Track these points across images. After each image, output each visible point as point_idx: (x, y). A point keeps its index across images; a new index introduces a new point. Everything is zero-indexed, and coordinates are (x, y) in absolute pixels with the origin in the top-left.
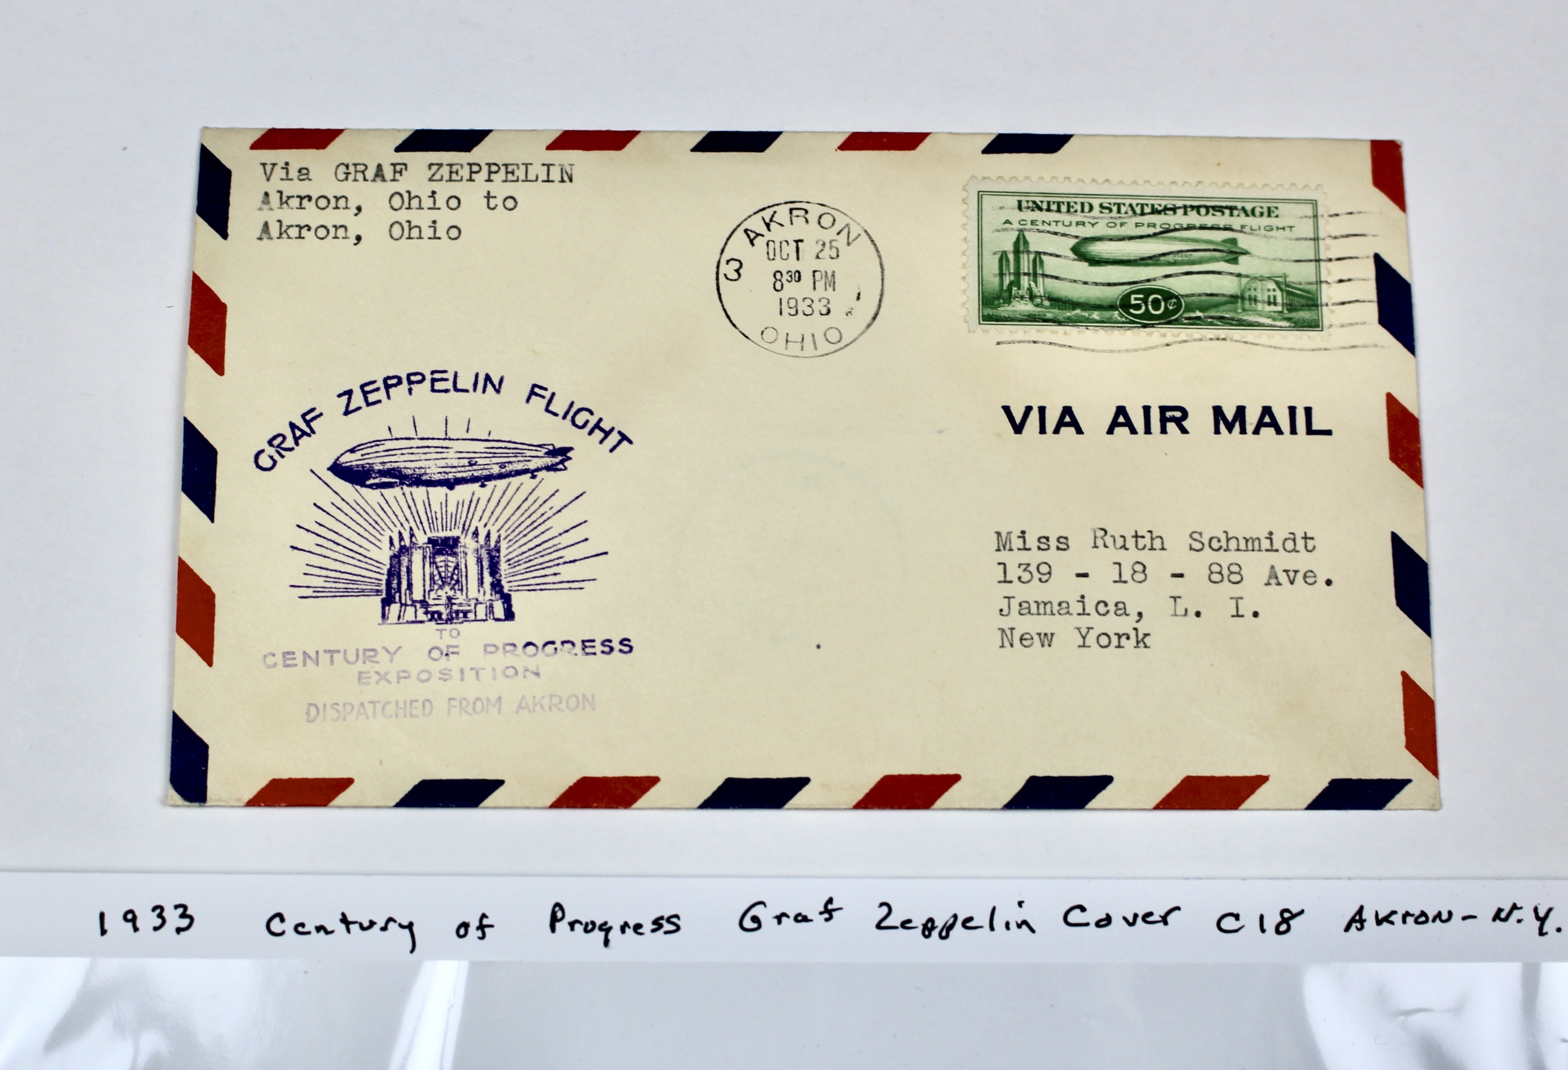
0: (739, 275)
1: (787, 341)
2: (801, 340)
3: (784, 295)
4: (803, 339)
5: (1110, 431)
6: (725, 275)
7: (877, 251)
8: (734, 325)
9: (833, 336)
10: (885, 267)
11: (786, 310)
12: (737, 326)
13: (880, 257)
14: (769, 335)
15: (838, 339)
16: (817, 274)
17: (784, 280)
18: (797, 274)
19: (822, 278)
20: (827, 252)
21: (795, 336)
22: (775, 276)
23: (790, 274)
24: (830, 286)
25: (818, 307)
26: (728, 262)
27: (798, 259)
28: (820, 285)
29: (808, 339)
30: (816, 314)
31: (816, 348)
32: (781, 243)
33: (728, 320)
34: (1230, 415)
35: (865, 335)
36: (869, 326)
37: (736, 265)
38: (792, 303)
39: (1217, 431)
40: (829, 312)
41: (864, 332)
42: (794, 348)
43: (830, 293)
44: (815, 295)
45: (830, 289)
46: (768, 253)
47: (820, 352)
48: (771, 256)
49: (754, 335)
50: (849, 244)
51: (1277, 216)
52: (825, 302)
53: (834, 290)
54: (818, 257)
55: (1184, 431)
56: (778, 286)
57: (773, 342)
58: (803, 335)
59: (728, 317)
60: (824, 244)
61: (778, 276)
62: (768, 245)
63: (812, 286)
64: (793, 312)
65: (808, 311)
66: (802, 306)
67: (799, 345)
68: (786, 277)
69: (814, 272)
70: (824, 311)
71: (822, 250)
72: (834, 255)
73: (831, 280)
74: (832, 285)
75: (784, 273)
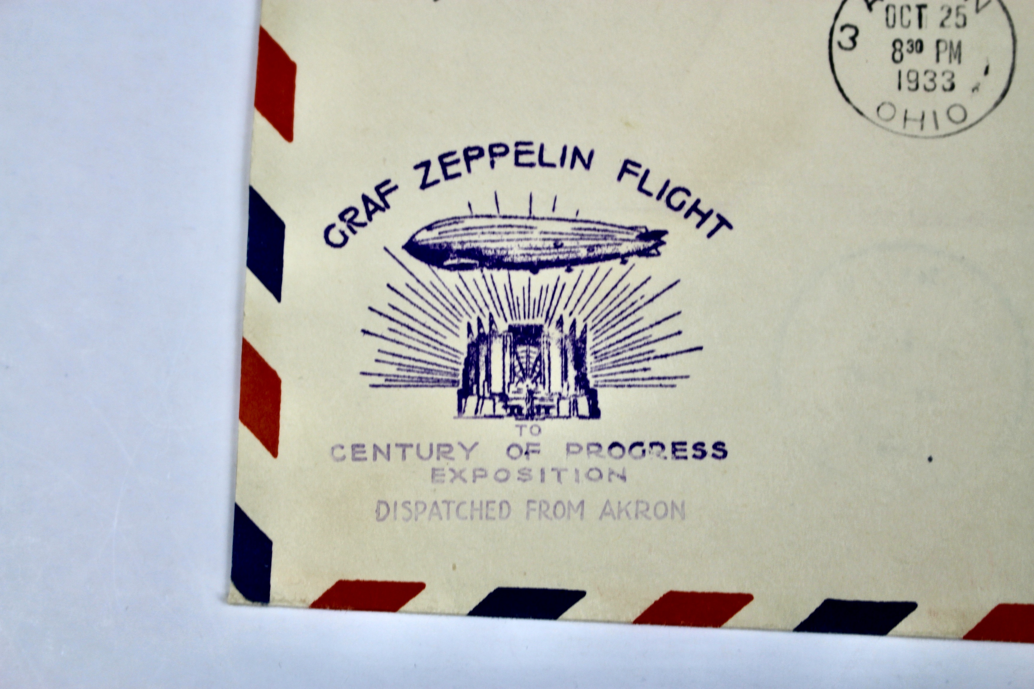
0: (855, 44)
1: (905, 119)
2: (920, 117)
3: (904, 67)
4: (923, 117)
6: (840, 44)
7: (1009, 19)
8: (847, 100)
9: (957, 114)
10: (1018, 38)
11: (905, 84)
12: (851, 99)
13: (1012, 26)
14: (886, 112)
15: (961, 117)
16: (942, 46)
17: (904, 50)
18: (919, 45)
19: (946, 49)
20: (953, 19)
21: (915, 114)
22: (894, 44)
23: (910, 44)
24: (955, 57)
25: (942, 81)
26: (842, 28)
27: (920, 26)
28: (944, 57)
29: (929, 118)
30: (939, 88)
31: (937, 127)
32: (902, 8)
33: (839, 95)
35: (993, 114)
36: (997, 104)
37: (851, 32)
38: (913, 76)
40: (953, 87)
41: (991, 111)
42: (912, 127)
43: (954, 66)
44: (939, 69)
45: (955, 62)
46: (887, 20)
47: (941, 132)
48: (891, 22)
49: (870, 111)
50: (977, 11)
52: (948, 76)
53: (960, 62)
54: (942, 25)
56: (897, 56)
57: (890, 119)
58: (923, 112)
59: (841, 90)
60: (950, 11)
61: (898, 45)
62: (887, 9)
63: (934, 57)
64: (913, 86)
65: (930, 85)
66: (924, 80)
67: (919, 124)
68: (906, 47)
69: (938, 42)
70: (948, 86)
71: (947, 18)
72: (961, 22)
73: (956, 52)
74: (957, 57)
75: (905, 42)
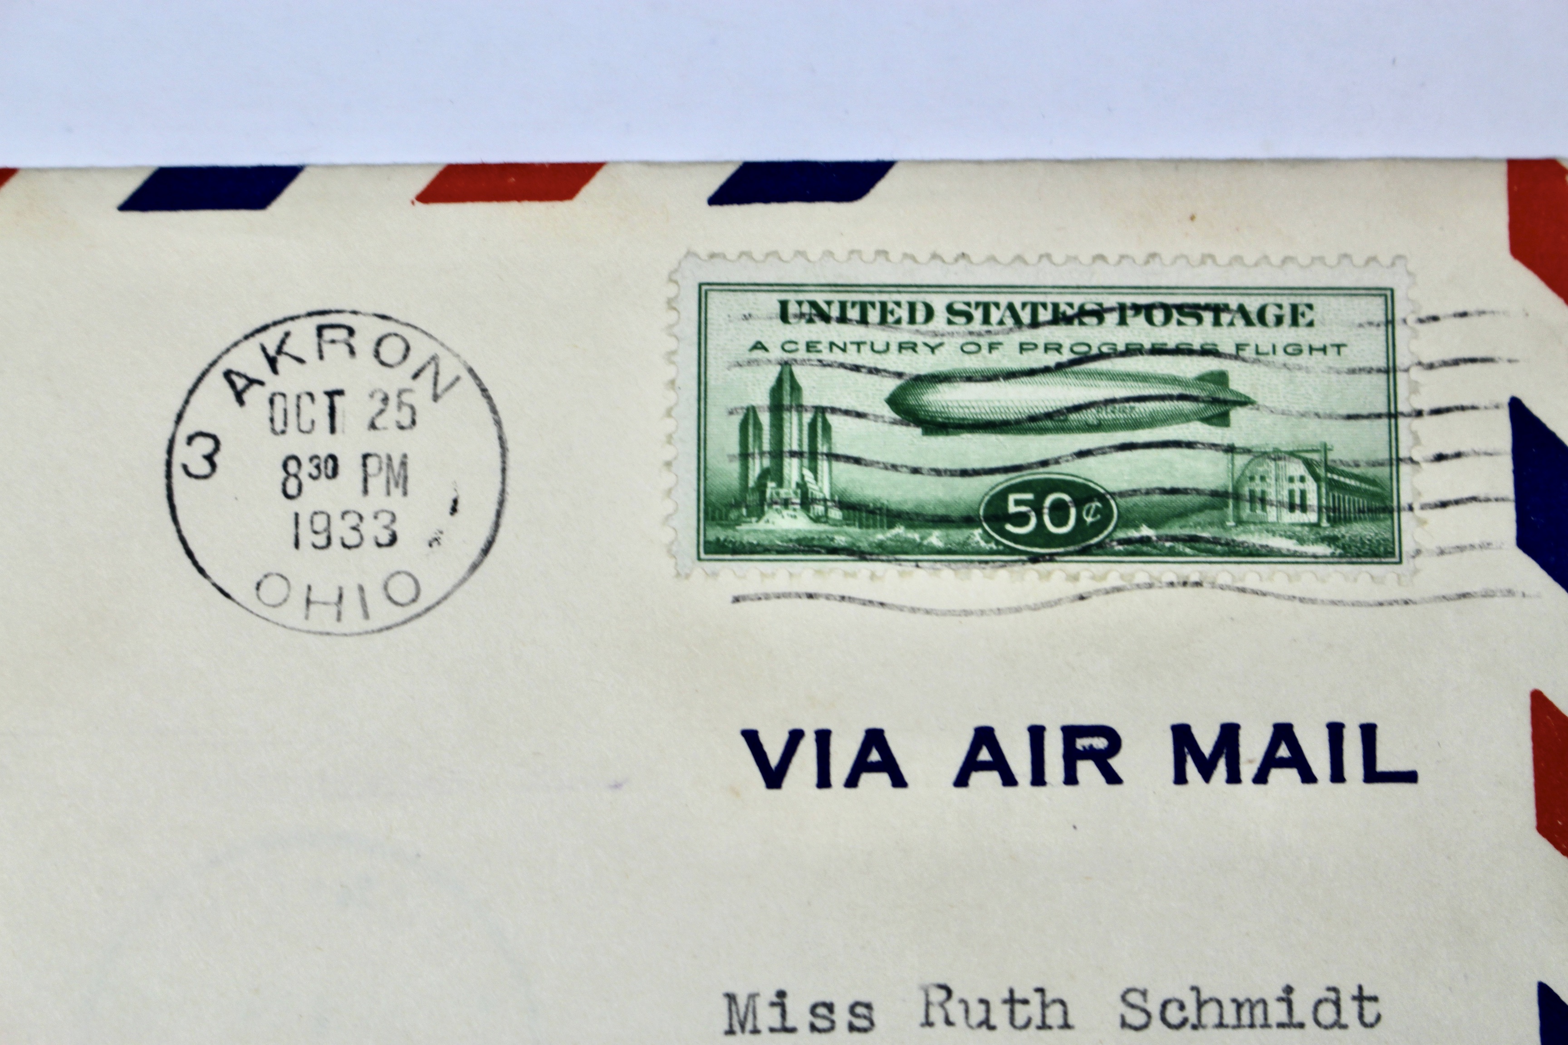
0: (213, 466)
1: (308, 601)
2: (335, 598)
3: (304, 506)
4: (341, 597)
5: (962, 781)
6: (185, 467)
7: (494, 410)
8: (201, 571)
9: (402, 589)
10: (510, 445)
11: (306, 537)
12: (208, 572)
13: (498, 423)
14: (273, 589)
15: (411, 594)
16: (372, 463)
17: (303, 476)
18: (330, 463)
19: (380, 469)
20: (392, 415)
21: (325, 592)
22: (285, 466)
23: (316, 461)
24: (397, 485)
25: (374, 529)
26: (190, 440)
27: (333, 430)
28: (377, 484)
29: (351, 598)
30: (369, 544)
31: (366, 615)
32: (299, 397)
33: (188, 562)
34: (1206, 743)
35: (466, 586)
36: (475, 567)
37: (207, 445)
38: (320, 523)
39: (1180, 778)
40: (393, 540)
41: (464, 580)
42: (322, 617)
43: (396, 499)
44: (366, 507)
45: (397, 492)
46: (272, 420)
47: (375, 623)
48: (279, 426)
49: (241, 590)
50: (436, 398)
51: (1311, 324)
52: (385, 519)
53: (405, 493)
54: (373, 426)
55: (1112, 778)
56: (292, 488)
57: (280, 604)
58: (340, 589)
59: (190, 554)
60: (385, 400)
61: (292, 466)
62: (272, 402)
63: (360, 486)
64: (321, 540)
65: (352, 538)
66: (341, 529)
67: (333, 610)
68: (308, 468)
69: (365, 457)
70: (385, 538)
71: (381, 412)
72: (406, 422)
73: (399, 474)
74: (401, 481)
75: (305, 461)
